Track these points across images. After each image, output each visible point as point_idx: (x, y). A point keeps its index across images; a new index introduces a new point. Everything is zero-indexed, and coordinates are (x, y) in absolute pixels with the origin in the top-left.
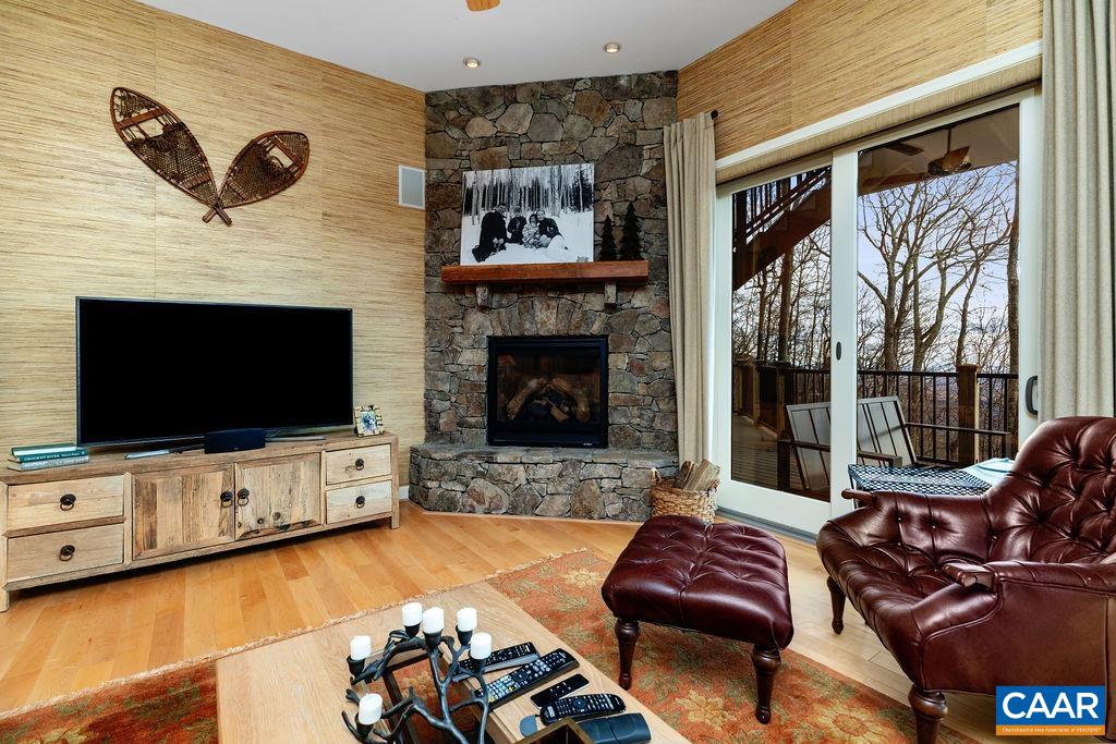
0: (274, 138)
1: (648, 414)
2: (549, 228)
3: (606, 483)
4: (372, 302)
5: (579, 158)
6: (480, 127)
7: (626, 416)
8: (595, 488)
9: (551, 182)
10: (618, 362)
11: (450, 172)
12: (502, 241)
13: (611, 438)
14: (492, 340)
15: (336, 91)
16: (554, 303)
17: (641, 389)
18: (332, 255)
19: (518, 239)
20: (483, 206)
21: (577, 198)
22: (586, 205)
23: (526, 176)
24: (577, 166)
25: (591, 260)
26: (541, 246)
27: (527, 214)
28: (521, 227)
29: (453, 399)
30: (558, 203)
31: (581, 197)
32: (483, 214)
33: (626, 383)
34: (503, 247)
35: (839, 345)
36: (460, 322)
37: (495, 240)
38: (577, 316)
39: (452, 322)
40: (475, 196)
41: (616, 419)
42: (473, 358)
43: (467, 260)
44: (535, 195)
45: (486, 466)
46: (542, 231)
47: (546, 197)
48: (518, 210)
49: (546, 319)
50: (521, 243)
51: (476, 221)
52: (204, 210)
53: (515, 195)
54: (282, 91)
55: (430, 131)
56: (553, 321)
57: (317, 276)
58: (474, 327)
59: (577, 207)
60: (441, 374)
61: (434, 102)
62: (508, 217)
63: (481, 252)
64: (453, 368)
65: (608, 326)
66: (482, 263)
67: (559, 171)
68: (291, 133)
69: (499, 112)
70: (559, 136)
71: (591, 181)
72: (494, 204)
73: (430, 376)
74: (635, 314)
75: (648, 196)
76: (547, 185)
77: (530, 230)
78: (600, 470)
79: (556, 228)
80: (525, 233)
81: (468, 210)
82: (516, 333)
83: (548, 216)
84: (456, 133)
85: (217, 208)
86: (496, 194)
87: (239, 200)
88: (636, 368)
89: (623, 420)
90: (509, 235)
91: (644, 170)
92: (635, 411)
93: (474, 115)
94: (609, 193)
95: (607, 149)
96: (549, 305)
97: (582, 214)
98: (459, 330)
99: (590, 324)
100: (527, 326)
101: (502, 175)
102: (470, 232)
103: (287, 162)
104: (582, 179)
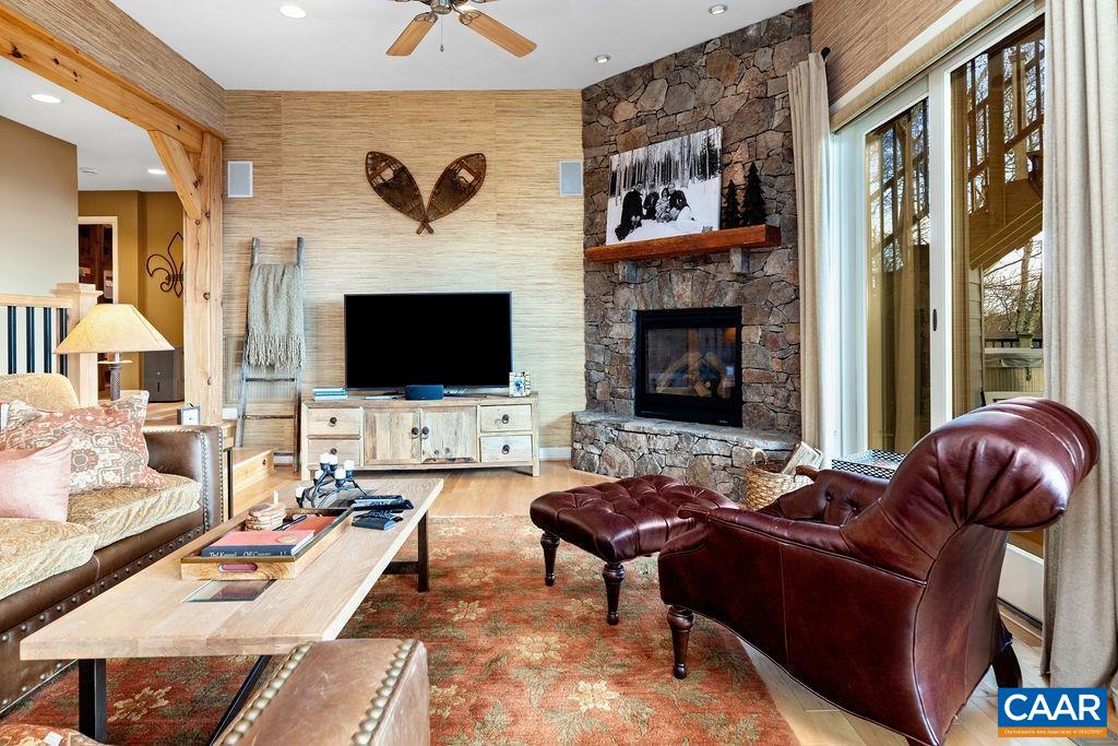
0: (461, 162)
1: (782, 393)
2: (678, 200)
3: (716, 460)
4: (537, 284)
5: (707, 123)
6: (625, 111)
7: (759, 394)
8: (706, 463)
9: (681, 153)
10: (752, 334)
11: (601, 158)
12: (638, 217)
13: (745, 417)
14: (639, 313)
15: (505, 111)
16: (688, 275)
17: (775, 365)
18: (505, 247)
19: (652, 214)
20: (624, 186)
21: (704, 166)
22: (712, 173)
23: (659, 152)
24: (704, 132)
25: (716, 228)
26: (671, 220)
27: (660, 189)
28: (655, 202)
29: (606, 370)
30: (687, 173)
31: (708, 164)
32: (624, 193)
33: (759, 357)
34: (639, 225)
35: (935, 311)
36: (610, 298)
37: (633, 218)
38: (711, 287)
39: (604, 298)
40: (618, 178)
41: (750, 396)
42: (623, 331)
43: (612, 240)
44: (667, 169)
45: (616, 433)
46: (673, 204)
47: (677, 169)
48: (652, 186)
49: (683, 293)
50: (655, 218)
52: (416, 225)
53: (651, 171)
54: (467, 123)
55: (587, 123)
56: (688, 293)
58: (622, 303)
59: (704, 175)
60: (597, 347)
61: (588, 97)
62: (644, 193)
63: (622, 232)
64: (606, 341)
65: (740, 296)
66: (623, 242)
67: (689, 140)
68: (472, 155)
69: (639, 93)
70: (691, 105)
71: (718, 145)
72: (633, 184)
73: (589, 350)
74: (768, 282)
75: (779, 150)
76: (677, 157)
77: (662, 204)
78: (713, 446)
79: (684, 200)
80: (658, 208)
81: (613, 192)
82: (657, 307)
83: (677, 188)
84: (605, 121)
85: (425, 225)
86: (636, 173)
87: (439, 214)
88: (769, 341)
89: (757, 399)
90: (645, 212)
91: (776, 124)
92: (770, 389)
93: (619, 101)
94: (740, 154)
95: (737, 108)
96: (684, 278)
97: (708, 181)
98: (610, 305)
99: (722, 295)
100: (666, 299)
101: (640, 154)
102: (615, 211)
103: (470, 178)
104: (709, 145)
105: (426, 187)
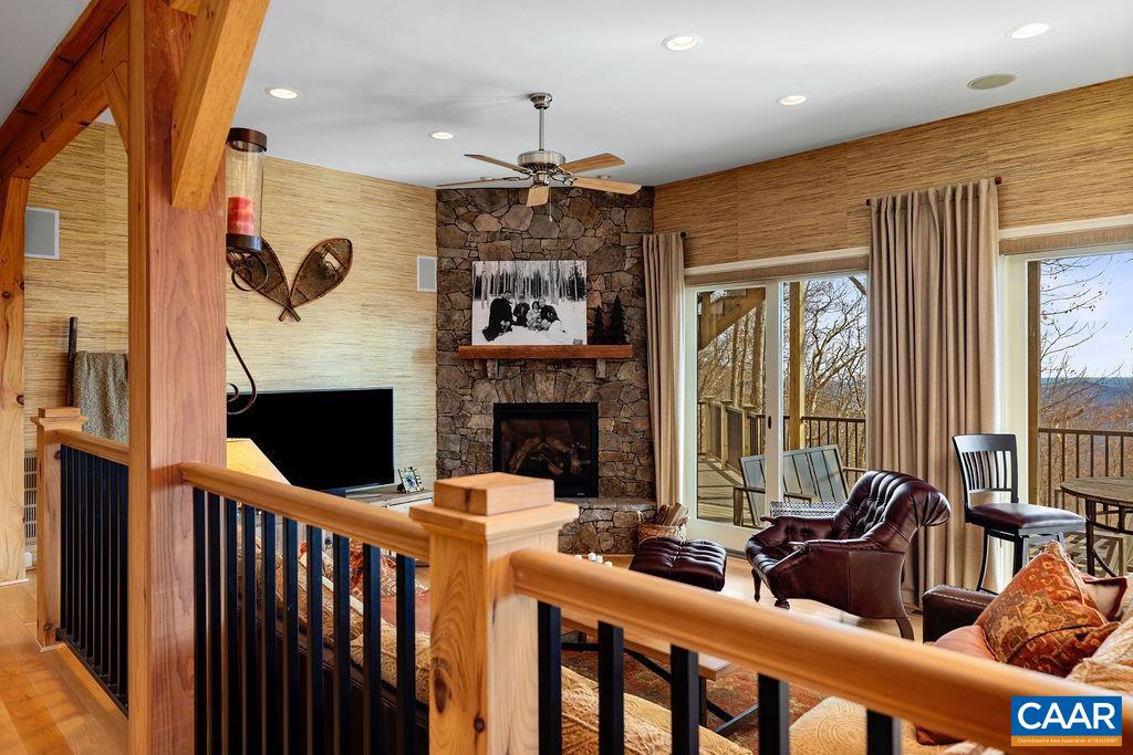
0: (328, 246)
1: (631, 468)
2: (549, 314)
3: (601, 525)
4: (398, 377)
5: (572, 255)
6: (488, 224)
7: (613, 470)
8: (592, 529)
9: (551, 274)
10: (606, 425)
11: (460, 261)
12: (508, 323)
13: (601, 488)
14: (497, 407)
16: (552, 376)
17: (626, 448)
19: (522, 322)
20: (491, 292)
21: (572, 290)
22: (580, 296)
23: (528, 269)
24: (572, 262)
25: (585, 343)
26: (542, 329)
27: (530, 301)
28: (526, 312)
29: (464, 458)
30: (557, 293)
31: (575, 289)
32: (491, 299)
33: (613, 443)
34: (509, 329)
35: (770, 417)
36: (469, 391)
37: (503, 323)
38: (572, 386)
39: (461, 391)
40: (484, 284)
41: (605, 472)
42: (482, 422)
43: (479, 340)
44: (537, 285)
46: (543, 316)
47: (546, 287)
48: (522, 298)
49: (545, 390)
50: (526, 326)
51: (485, 306)
53: (519, 284)
55: (441, 224)
56: (551, 391)
57: (358, 358)
58: (481, 396)
59: (573, 297)
60: (452, 436)
61: (444, 198)
62: (514, 303)
63: (491, 333)
64: (463, 431)
65: (598, 395)
66: (492, 343)
67: (557, 265)
68: (339, 240)
69: (503, 211)
70: (555, 236)
71: (584, 275)
72: (501, 292)
73: (441, 438)
74: (621, 385)
75: (630, 288)
76: (547, 278)
77: (532, 315)
78: (596, 514)
79: (555, 314)
80: (528, 317)
81: (478, 295)
82: (519, 401)
83: (548, 303)
84: (465, 226)
85: (290, 308)
86: (503, 283)
87: (304, 300)
88: (621, 430)
89: (611, 474)
90: (515, 319)
91: (627, 267)
92: (621, 466)
93: (481, 212)
94: (598, 284)
95: (596, 248)
96: (548, 378)
97: (576, 303)
98: (468, 398)
99: (582, 394)
100: (530, 394)
101: (508, 266)
102: (481, 314)
103: (336, 264)
104: (576, 273)
105: (290, 266)
